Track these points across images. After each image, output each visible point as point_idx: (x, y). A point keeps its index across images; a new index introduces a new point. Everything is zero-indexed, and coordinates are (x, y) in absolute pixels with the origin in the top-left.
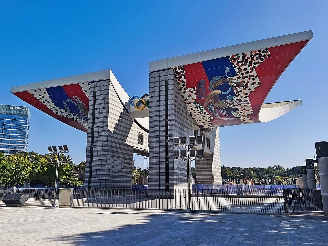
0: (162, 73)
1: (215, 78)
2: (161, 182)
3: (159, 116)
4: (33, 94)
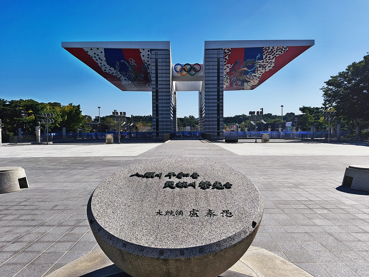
0: (215, 52)
1: (248, 60)
2: (214, 130)
3: (213, 84)
4: (88, 52)
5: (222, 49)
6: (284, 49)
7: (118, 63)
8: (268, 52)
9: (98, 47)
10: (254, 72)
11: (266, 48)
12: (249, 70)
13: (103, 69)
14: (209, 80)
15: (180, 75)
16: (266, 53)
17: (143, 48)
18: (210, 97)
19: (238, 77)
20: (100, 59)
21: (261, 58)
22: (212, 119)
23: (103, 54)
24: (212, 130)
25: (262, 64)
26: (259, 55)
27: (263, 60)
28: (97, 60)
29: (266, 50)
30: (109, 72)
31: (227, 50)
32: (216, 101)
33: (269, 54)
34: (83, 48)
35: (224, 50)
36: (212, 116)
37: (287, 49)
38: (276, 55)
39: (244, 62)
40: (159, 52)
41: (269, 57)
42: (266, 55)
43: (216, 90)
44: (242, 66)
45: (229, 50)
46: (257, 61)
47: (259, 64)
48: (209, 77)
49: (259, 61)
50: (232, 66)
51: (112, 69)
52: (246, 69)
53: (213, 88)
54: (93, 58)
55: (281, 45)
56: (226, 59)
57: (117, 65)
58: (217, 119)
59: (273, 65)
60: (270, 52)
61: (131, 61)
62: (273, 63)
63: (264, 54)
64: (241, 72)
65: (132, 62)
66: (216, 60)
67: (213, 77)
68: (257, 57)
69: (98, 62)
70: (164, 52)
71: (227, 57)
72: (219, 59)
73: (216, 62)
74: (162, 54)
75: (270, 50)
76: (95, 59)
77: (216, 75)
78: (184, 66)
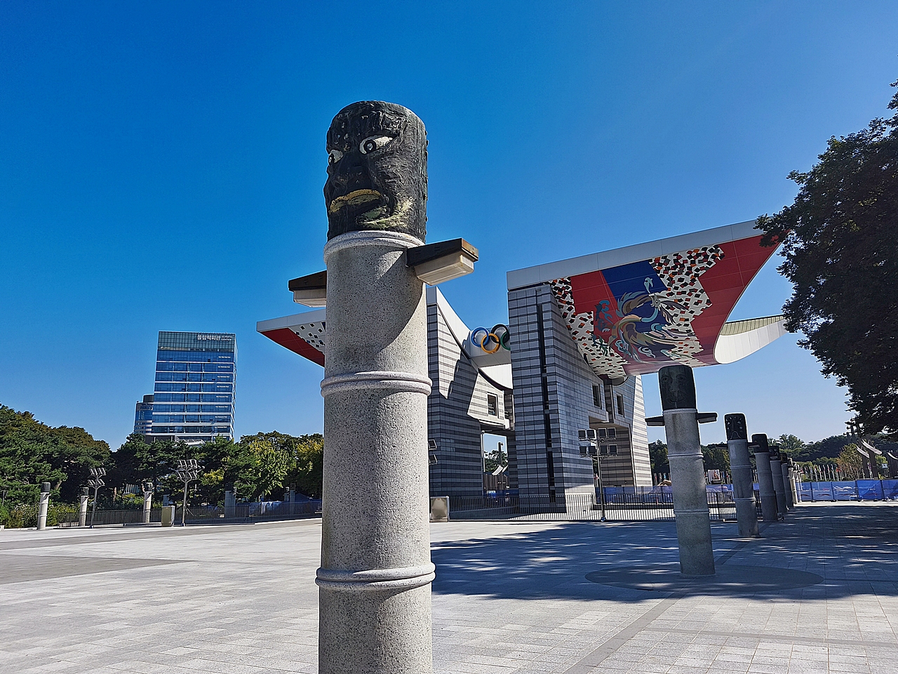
0: (531, 292)
1: (626, 296)
2: (540, 486)
3: (530, 368)
4: (298, 333)
5: (547, 283)
6: (710, 254)
8: (669, 269)
9: (311, 322)
10: (661, 320)
11: (657, 260)
12: (645, 320)
14: (521, 360)
16: (666, 272)
18: (527, 400)
19: (627, 338)
20: (322, 343)
21: (659, 286)
24: (536, 486)
25: (671, 298)
26: (649, 280)
27: (667, 289)
28: (317, 346)
29: (660, 265)
31: (560, 282)
32: (541, 408)
33: (674, 274)
34: (288, 327)
35: (554, 284)
36: (533, 447)
37: (721, 252)
38: (697, 270)
39: (620, 304)
41: (681, 280)
42: (667, 276)
43: (539, 380)
44: (619, 313)
45: (566, 282)
46: (653, 295)
47: (661, 300)
48: (520, 351)
49: (657, 294)
50: (592, 315)
52: (635, 317)
53: (531, 377)
55: (696, 246)
56: (568, 303)
59: (704, 297)
60: (674, 268)
62: (701, 292)
63: (662, 276)
64: (629, 326)
66: (534, 309)
67: (529, 350)
68: (647, 285)
71: (568, 298)
72: (539, 307)
73: (534, 314)
75: (672, 264)
76: (313, 345)
78: (493, 332)
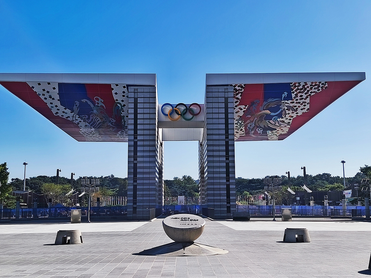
0: (222, 89)
1: (270, 100)
2: (222, 203)
3: (219, 135)
4: (33, 87)
5: (231, 85)
6: (321, 85)
7: (77, 103)
8: (298, 89)
9: (49, 81)
10: (280, 116)
11: (295, 84)
12: (273, 114)
13: (54, 111)
14: (213, 129)
15: (170, 120)
16: (296, 91)
17: (117, 83)
18: (215, 153)
19: (256, 122)
20: (50, 97)
21: (289, 97)
22: (218, 187)
23: (57, 90)
24: (219, 203)
25: (292, 105)
26: (286, 93)
27: (292, 100)
28: (45, 99)
29: (295, 86)
30: (62, 116)
31: (239, 86)
32: (224, 159)
33: (299, 92)
34: (27, 81)
35: (235, 86)
36: (218, 181)
37: (327, 85)
38: (311, 92)
39: (265, 103)
40: (140, 89)
41: (301, 96)
42: (295, 93)
43: (224, 143)
44: (261, 108)
45: (242, 87)
46: (284, 101)
47: (286, 105)
48: (213, 124)
49: (286, 101)
50: (247, 107)
51: (68, 111)
52: (268, 112)
53: (219, 140)
54: (41, 96)
55: (317, 80)
56: (238, 98)
57: (76, 105)
58: (225, 186)
59: (308, 106)
60: (301, 89)
61: (98, 100)
62: (308, 104)
63: (293, 93)
64: (261, 116)
65: (98, 102)
66: (223, 100)
67: (219, 124)
68: (283, 96)
69: (48, 101)
70: (147, 89)
71: (239, 96)
72: (226, 99)
73: (223, 103)
74: (144, 92)
75: (301, 87)
76: (42, 97)
77: (223, 121)
78: (176, 108)
